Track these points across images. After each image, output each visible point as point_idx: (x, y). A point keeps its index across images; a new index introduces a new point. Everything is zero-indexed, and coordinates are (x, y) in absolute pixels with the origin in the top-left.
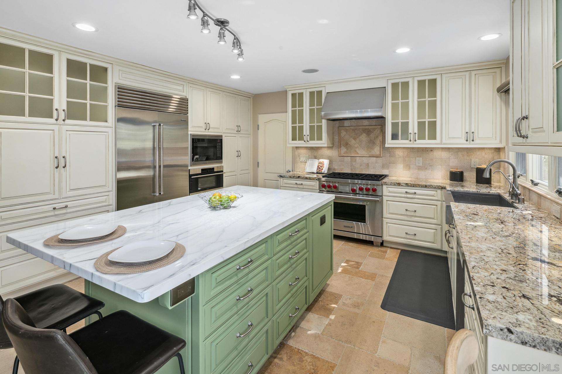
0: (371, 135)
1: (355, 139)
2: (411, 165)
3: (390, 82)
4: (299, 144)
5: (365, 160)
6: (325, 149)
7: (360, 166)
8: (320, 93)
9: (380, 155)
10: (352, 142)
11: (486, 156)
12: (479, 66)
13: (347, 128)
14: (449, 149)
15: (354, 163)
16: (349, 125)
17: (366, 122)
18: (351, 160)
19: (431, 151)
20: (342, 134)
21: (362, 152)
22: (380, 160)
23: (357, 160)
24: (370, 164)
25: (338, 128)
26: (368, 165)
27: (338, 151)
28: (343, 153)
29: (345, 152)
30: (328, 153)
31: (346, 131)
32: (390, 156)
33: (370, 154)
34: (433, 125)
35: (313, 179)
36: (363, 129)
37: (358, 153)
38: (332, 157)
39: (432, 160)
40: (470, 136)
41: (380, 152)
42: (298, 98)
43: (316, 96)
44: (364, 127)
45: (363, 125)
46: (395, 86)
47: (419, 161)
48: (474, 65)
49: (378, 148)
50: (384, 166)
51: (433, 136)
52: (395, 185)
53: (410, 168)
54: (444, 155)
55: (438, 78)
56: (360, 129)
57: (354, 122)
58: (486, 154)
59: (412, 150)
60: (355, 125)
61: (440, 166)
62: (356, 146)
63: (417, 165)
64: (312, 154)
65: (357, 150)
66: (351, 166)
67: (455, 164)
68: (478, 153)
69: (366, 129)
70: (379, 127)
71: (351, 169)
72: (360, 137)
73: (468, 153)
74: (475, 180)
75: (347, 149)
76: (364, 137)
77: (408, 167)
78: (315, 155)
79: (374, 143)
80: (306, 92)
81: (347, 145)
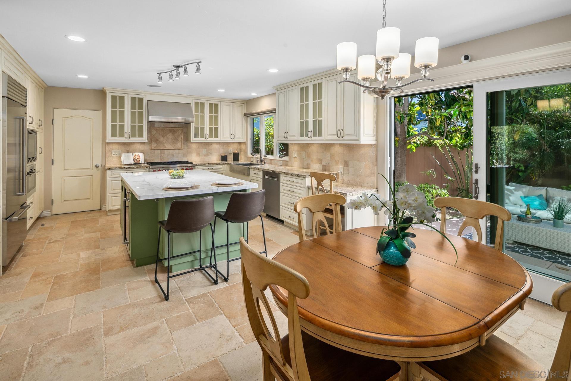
0: (176, 134)
1: (163, 136)
2: (200, 154)
3: (194, 101)
4: (119, 140)
5: (171, 152)
6: (138, 144)
7: (168, 156)
8: (141, 100)
9: (182, 148)
10: (161, 139)
11: (235, 147)
12: (239, 101)
13: (158, 128)
14: (219, 143)
15: (162, 155)
16: (159, 126)
17: (171, 125)
18: (160, 152)
19: (211, 144)
20: (153, 133)
21: (168, 146)
22: (181, 151)
23: (165, 152)
24: (174, 155)
25: (150, 128)
26: (173, 155)
27: (150, 145)
28: (154, 147)
29: (156, 146)
30: (140, 148)
31: (157, 130)
32: (188, 148)
33: (175, 147)
34: (216, 129)
35: (144, 168)
36: (170, 129)
37: (166, 147)
38: (144, 151)
39: (211, 150)
40: (233, 137)
41: (182, 146)
42: (118, 101)
43: (137, 102)
44: (170, 128)
45: (170, 127)
46: (197, 104)
47: (205, 151)
48: (238, 100)
49: (181, 143)
50: (184, 155)
51: (216, 136)
52: (202, 165)
53: (200, 156)
54: (217, 146)
55: (219, 103)
56: (167, 129)
57: (162, 125)
58: (235, 146)
59: (200, 144)
60: (164, 126)
61: (215, 153)
62: (164, 142)
63: (204, 153)
64: (125, 149)
65: (165, 145)
66: (160, 157)
67: (222, 151)
68: (232, 145)
69: (172, 130)
70: (181, 129)
71: (160, 159)
72: (168, 135)
73: (228, 145)
74: (233, 160)
75: (157, 144)
76: (170, 136)
77: (198, 155)
78: (128, 150)
79: (177, 140)
80: (128, 97)
81: (157, 141)
